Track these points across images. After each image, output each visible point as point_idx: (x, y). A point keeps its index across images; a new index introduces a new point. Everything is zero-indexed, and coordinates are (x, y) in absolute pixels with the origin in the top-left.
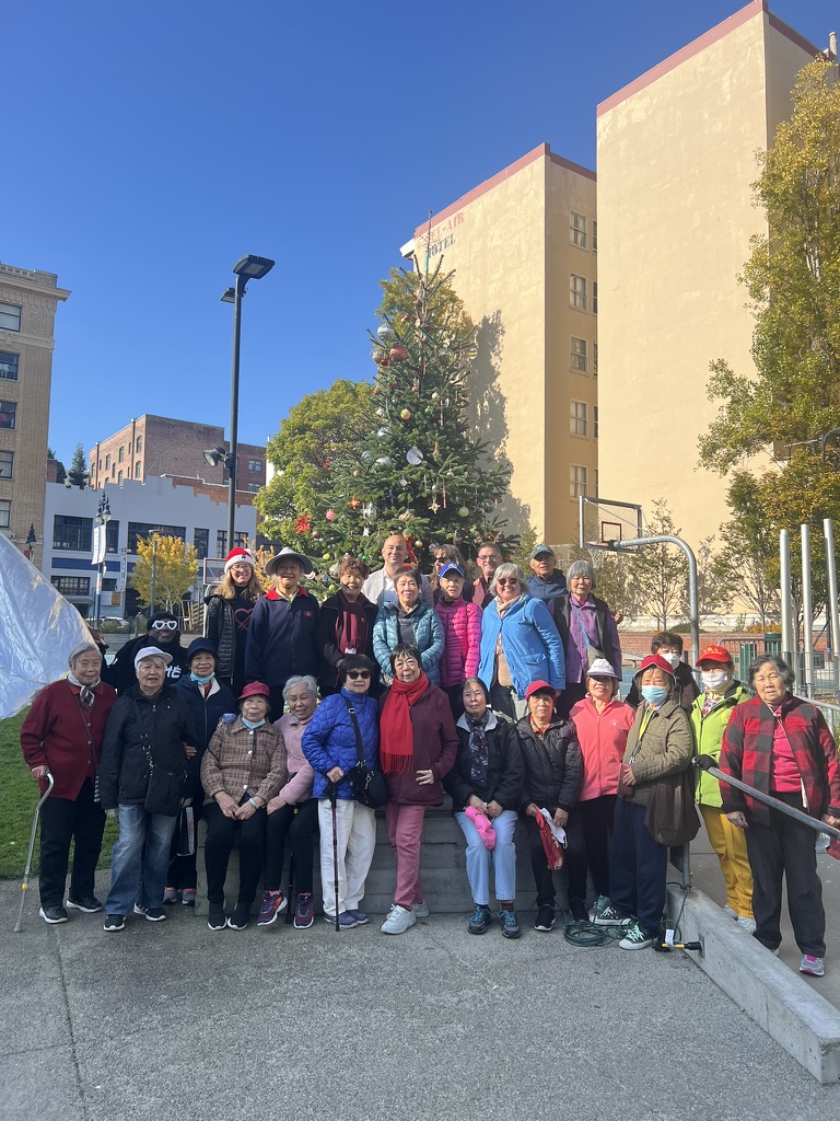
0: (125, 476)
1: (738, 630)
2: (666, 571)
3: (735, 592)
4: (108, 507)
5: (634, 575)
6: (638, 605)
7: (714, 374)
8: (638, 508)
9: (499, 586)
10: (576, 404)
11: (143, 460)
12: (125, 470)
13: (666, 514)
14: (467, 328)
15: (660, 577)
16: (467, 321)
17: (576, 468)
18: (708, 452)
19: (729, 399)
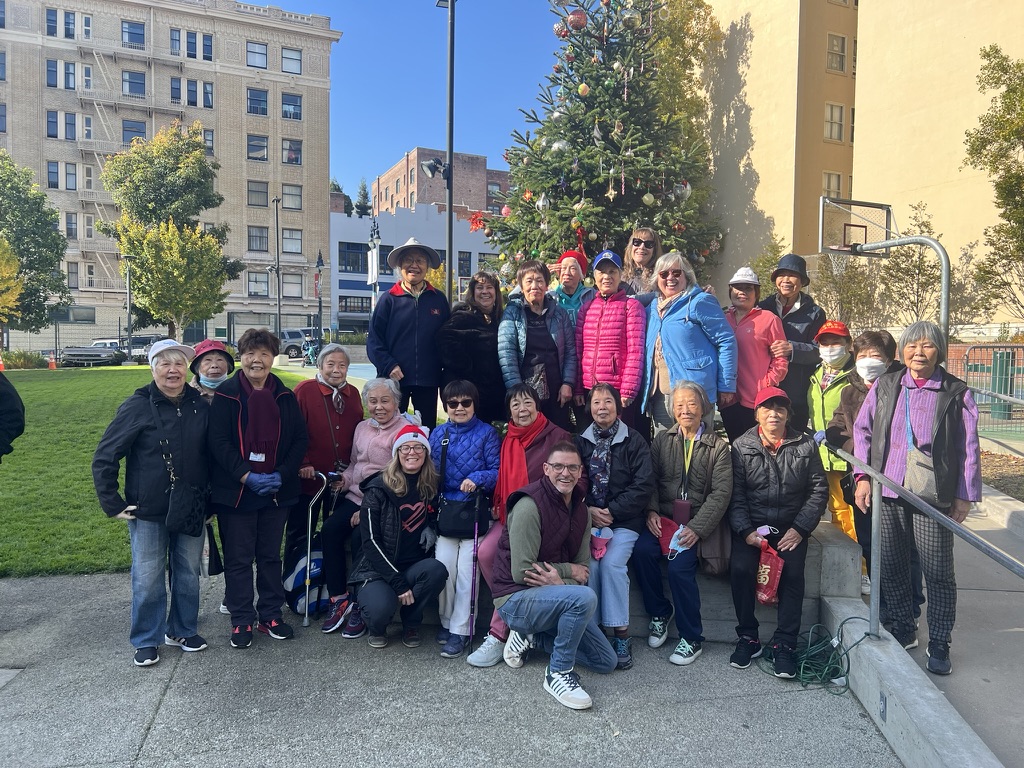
0: (401, 205)
1: (1001, 339)
2: (923, 279)
3: (1000, 300)
4: (378, 233)
5: (886, 284)
6: (888, 316)
7: (985, 62)
8: (887, 208)
9: (661, 280)
10: (832, 106)
11: (416, 191)
12: (402, 200)
13: (925, 219)
14: (714, 36)
15: (915, 286)
16: (715, 27)
17: (829, 175)
18: (977, 147)
19: (1004, 88)
